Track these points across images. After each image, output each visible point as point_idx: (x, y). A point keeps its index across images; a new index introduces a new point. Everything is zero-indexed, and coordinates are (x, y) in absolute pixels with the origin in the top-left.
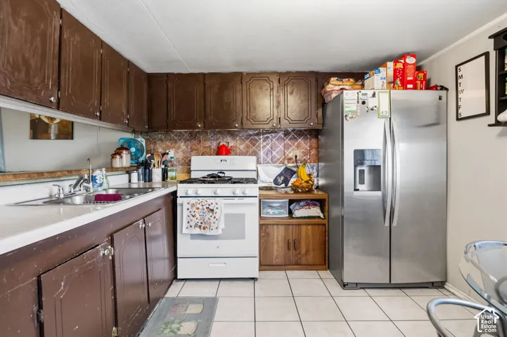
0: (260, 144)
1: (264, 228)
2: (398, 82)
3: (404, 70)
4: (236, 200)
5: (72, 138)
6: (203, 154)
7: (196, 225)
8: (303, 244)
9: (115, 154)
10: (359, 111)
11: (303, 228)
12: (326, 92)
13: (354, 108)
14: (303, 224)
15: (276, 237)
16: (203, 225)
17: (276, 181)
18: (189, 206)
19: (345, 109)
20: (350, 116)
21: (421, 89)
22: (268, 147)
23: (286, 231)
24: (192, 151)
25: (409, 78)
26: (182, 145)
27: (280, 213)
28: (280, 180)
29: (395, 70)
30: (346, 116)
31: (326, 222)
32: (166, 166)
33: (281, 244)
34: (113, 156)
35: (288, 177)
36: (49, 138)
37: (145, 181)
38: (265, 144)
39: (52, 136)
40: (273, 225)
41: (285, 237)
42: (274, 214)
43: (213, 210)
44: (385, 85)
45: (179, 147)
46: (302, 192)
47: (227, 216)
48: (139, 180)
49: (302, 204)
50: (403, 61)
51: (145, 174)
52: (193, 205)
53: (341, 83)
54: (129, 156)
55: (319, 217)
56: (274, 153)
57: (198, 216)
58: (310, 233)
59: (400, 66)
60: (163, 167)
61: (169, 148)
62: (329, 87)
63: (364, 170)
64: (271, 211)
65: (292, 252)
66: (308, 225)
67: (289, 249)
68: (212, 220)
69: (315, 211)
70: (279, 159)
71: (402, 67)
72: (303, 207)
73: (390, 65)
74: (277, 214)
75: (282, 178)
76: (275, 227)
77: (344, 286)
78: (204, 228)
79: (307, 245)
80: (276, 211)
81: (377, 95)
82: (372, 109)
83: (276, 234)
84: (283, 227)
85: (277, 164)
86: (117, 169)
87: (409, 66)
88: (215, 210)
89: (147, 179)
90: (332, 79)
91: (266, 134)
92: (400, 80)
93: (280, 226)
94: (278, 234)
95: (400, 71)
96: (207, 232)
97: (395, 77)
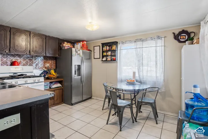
0: (33, 61)
12: (63, 46)
13: (75, 53)
14: (56, 90)
21: (87, 50)
22: (37, 62)
27: (46, 88)
28: (42, 75)
30: (73, 55)
31: (63, 88)
35: (45, 74)
38: (35, 61)
44: (80, 48)
46: (54, 79)
49: (53, 83)
50: (84, 42)
53: (68, 44)
55: (60, 87)
56: (39, 65)
58: (58, 92)
62: (64, 45)
63: (76, 71)
65: (52, 101)
69: (59, 85)
70: (41, 67)
72: (54, 84)
73: (81, 43)
77: (72, 104)
79: (57, 97)
82: (79, 54)
85: (41, 69)
90: (65, 42)
91: (36, 57)
92: (83, 47)
95: (83, 45)
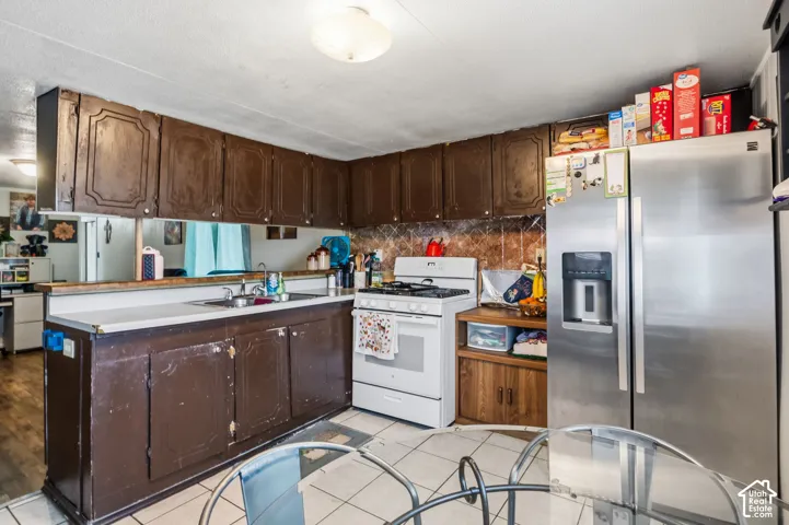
1: (464, 363)
2: (660, 126)
3: (671, 103)
4: (414, 319)
5: (295, 237)
6: (414, 255)
7: (368, 345)
8: (522, 398)
9: (312, 255)
10: (569, 189)
11: (522, 372)
13: (562, 184)
14: (522, 368)
15: (481, 379)
16: (375, 346)
17: (506, 296)
18: (361, 320)
19: (548, 188)
20: (554, 198)
21: (719, 132)
23: (497, 373)
24: (401, 250)
25: (682, 117)
26: (392, 243)
27: (494, 345)
28: (512, 296)
29: (653, 106)
30: (549, 198)
32: (371, 269)
33: (490, 391)
34: (309, 259)
35: (525, 291)
36: (279, 238)
37: (345, 287)
39: (281, 236)
40: (478, 360)
41: (494, 382)
42: (485, 344)
43: (384, 328)
44: (634, 136)
45: (388, 245)
47: (400, 337)
48: (337, 284)
50: (669, 87)
51: (344, 279)
52: (365, 319)
53: (577, 139)
54: (328, 257)
57: (369, 333)
58: (533, 381)
59: (662, 96)
60: (368, 270)
61: (378, 247)
63: (592, 287)
64: (480, 341)
65: (504, 407)
66: (531, 369)
67: (501, 402)
68: (384, 341)
71: (667, 98)
73: (643, 99)
74: (489, 346)
75: (516, 292)
76: (480, 364)
78: (376, 349)
79: (529, 402)
80: (488, 341)
81: (601, 160)
82: (593, 184)
83: (481, 375)
84: (492, 365)
86: (311, 273)
87: (683, 94)
88: (387, 329)
89: (347, 284)
90: (565, 133)
92: (664, 123)
93: (487, 365)
94: (484, 376)
95: (662, 106)
96: (379, 355)
97: (654, 118)
